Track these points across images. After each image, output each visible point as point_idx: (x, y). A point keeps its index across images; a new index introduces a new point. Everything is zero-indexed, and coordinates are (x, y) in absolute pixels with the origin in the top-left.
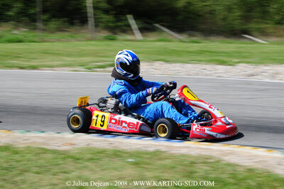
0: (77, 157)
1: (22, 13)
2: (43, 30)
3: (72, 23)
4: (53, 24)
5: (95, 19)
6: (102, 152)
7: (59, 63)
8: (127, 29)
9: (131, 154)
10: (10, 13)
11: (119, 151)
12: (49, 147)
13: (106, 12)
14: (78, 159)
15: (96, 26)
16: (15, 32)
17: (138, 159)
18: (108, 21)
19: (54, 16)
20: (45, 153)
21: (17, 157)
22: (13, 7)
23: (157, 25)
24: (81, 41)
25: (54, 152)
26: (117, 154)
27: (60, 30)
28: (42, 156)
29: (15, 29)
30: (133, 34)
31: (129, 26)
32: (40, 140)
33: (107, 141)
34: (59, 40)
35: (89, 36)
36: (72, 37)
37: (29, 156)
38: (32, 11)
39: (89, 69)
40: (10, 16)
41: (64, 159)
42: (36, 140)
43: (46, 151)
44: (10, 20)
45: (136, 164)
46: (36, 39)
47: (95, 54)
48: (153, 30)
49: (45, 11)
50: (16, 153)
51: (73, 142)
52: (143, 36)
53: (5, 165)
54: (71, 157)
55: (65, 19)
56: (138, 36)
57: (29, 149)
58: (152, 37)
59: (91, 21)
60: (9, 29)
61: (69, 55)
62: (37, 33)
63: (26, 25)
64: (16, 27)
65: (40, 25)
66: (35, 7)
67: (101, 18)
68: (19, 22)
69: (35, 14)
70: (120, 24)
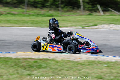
0: (83, 64)
1: (53, 4)
2: (62, 11)
3: (74, 8)
4: (66, 9)
5: (84, 6)
6: (93, 62)
7: (70, 25)
8: (97, 10)
9: (105, 63)
10: (48, 4)
11: (100, 61)
12: (71, 60)
13: (88, 3)
14: (84, 65)
15: (84, 9)
16: (50, 12)
17: (108, 65)
18: (89, 7)
19: (66, 5)
20: (69, 62)
22: (49, 2)
23: (110, 9)
24: (77, 15)
25: (73, 62)
26: (100, 63)
27: (68, 11)
28: (68, 63)
29: (50, 11)
30: (100, 12)
31: (98, 9)
33: (94, 57)
34: (68, 15)
35: (81, 13)
36: (74, 14)
37: (63, 63)
38: (57, 3)
39: (83, 27)
40: (48, 5)
41: (78, 64)
43: (69, 61)
44: (47, 7)
45: (108, 67)
46: (59, 15)
47: (85, 21)
48: (108, 11)
49: (62, 3)
50: (58, 62)
51: (80, 58)
52: (104, 13)
53: (53, 67)
54: (80, 64)
55: (71, 6)
56: (102, 13)
57: (62, 61)
58: (108, 14)
59: (82, 7)
60: (47, 11)
61: (74, 22)
62: (59, 12)
63: (55, 9)
64: (50, 10)
66: (59, 1)
67: (86, 6)
68: (51, 8)
69: (58, 4)
70: (94, 8)
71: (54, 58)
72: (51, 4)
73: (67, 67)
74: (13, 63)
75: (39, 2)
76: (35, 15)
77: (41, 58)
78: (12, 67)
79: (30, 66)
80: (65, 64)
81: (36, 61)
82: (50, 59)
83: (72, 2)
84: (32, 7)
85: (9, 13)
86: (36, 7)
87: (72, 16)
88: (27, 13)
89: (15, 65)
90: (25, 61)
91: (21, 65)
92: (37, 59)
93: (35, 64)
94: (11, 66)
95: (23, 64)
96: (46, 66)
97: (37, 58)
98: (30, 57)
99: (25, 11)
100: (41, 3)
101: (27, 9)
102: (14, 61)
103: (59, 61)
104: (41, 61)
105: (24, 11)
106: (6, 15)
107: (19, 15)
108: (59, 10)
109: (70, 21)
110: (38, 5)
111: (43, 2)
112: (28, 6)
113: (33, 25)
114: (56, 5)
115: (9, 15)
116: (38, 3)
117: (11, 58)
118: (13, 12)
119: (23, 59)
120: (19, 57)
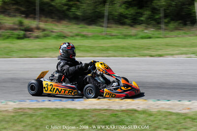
1: (151, 18)
2: (165, 29)
3: (185, 24)
4: (172, 25)
7: (177, 52)
10: (142, 19)
12: (174, 111)
14: (195, 119)
16: (146, 31)
19: (172, 20)
20: (171, 115)
21: (152, 118)
22: (144, 14)
24: (191, 36)
25: (177, 114)
27: (176, 29)
28: (169, 117)
29: (146, 29)
32: (167, 106)
34: (176, 36)
36: (185, 33)
37: (160, 117)
38: (157, 17)
40: (142, 21)
41: (184, 119)
42: (164, 106)
43: (171, 114)
44: (142, 23)
46: (161, 36)
49: (166, 16)
50: (151, 115)
51: (191, 107)
54: (190, 118)
55: (180, 21)
57: (159, 113)
60: (141, 29)
61: (185, 46)
62: (161, 32)
63: (154, 26)
65: (163, 26)
66: (160, 14)
68: (148, 24)
69: (160, 18)
71: (146, 108)
72: (148, 18)
73: (166, 123)
74: (76, 118)
75: (128, 16)
76: (120, 37)
77: (124, 108)
78: (75, 124)
79: (104, 122)
80: (164, 119)
81: (116, 115)
82: (139, 109)
83: (184, 14)
84: (116, 24)
85: (77, 35)
86: (123, 24)
87: (183, 36)
88: (107, 34)
89: (80, 121)
90: (97, 113)
91: (90, 121)
92: (117, 111)
93: (113, 119)
94: (73, 123)
95: (94, 119)
96: (131, 122)
97: (117, 109)
98: (106, 107)
99: (105, 31)
100: (130, 16)
101: (108, 27)
102: (79, 114)
103: (154, 113)
104: (124, 115)
105: (102, 31)
106: (73, 38)
107: (95, 37)
108: (160, 29)
109: (177, 46)
110: (126, 20)
111: (134, 16)
112: (108, 23)
113: (116, 54)
114: (155, 20)
115: (78, 38)
116: (126, 18)
117: (74, 110)
118: (84, 33)
119: (95, 110)
120: (88, 108)
